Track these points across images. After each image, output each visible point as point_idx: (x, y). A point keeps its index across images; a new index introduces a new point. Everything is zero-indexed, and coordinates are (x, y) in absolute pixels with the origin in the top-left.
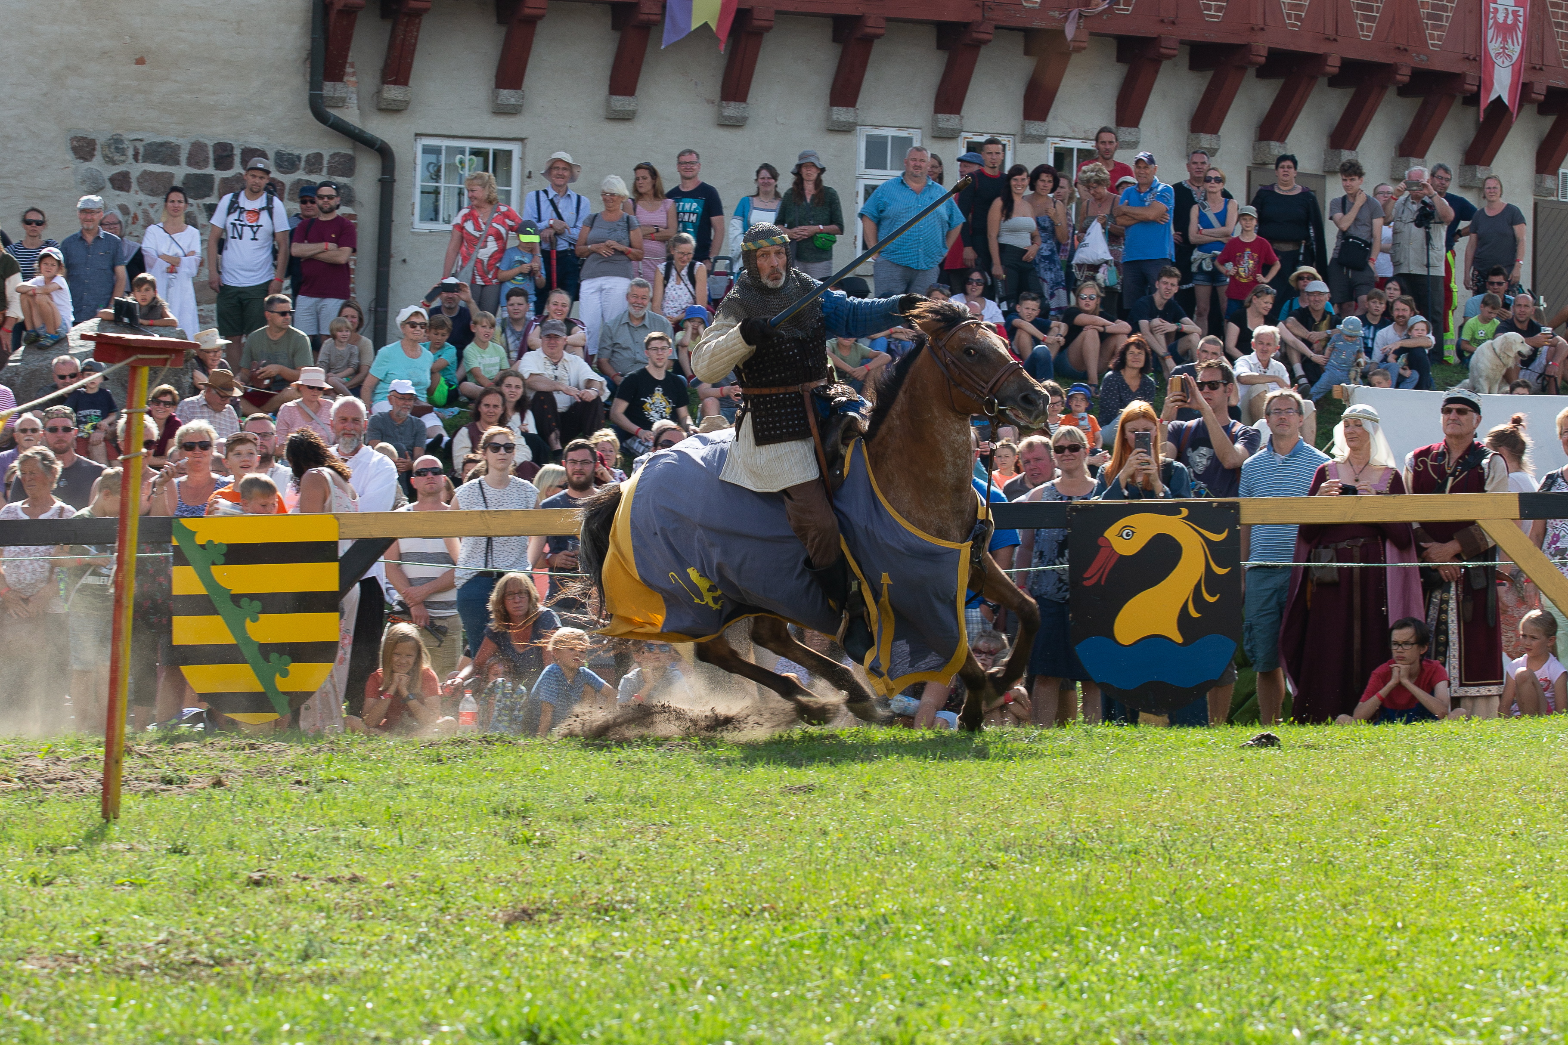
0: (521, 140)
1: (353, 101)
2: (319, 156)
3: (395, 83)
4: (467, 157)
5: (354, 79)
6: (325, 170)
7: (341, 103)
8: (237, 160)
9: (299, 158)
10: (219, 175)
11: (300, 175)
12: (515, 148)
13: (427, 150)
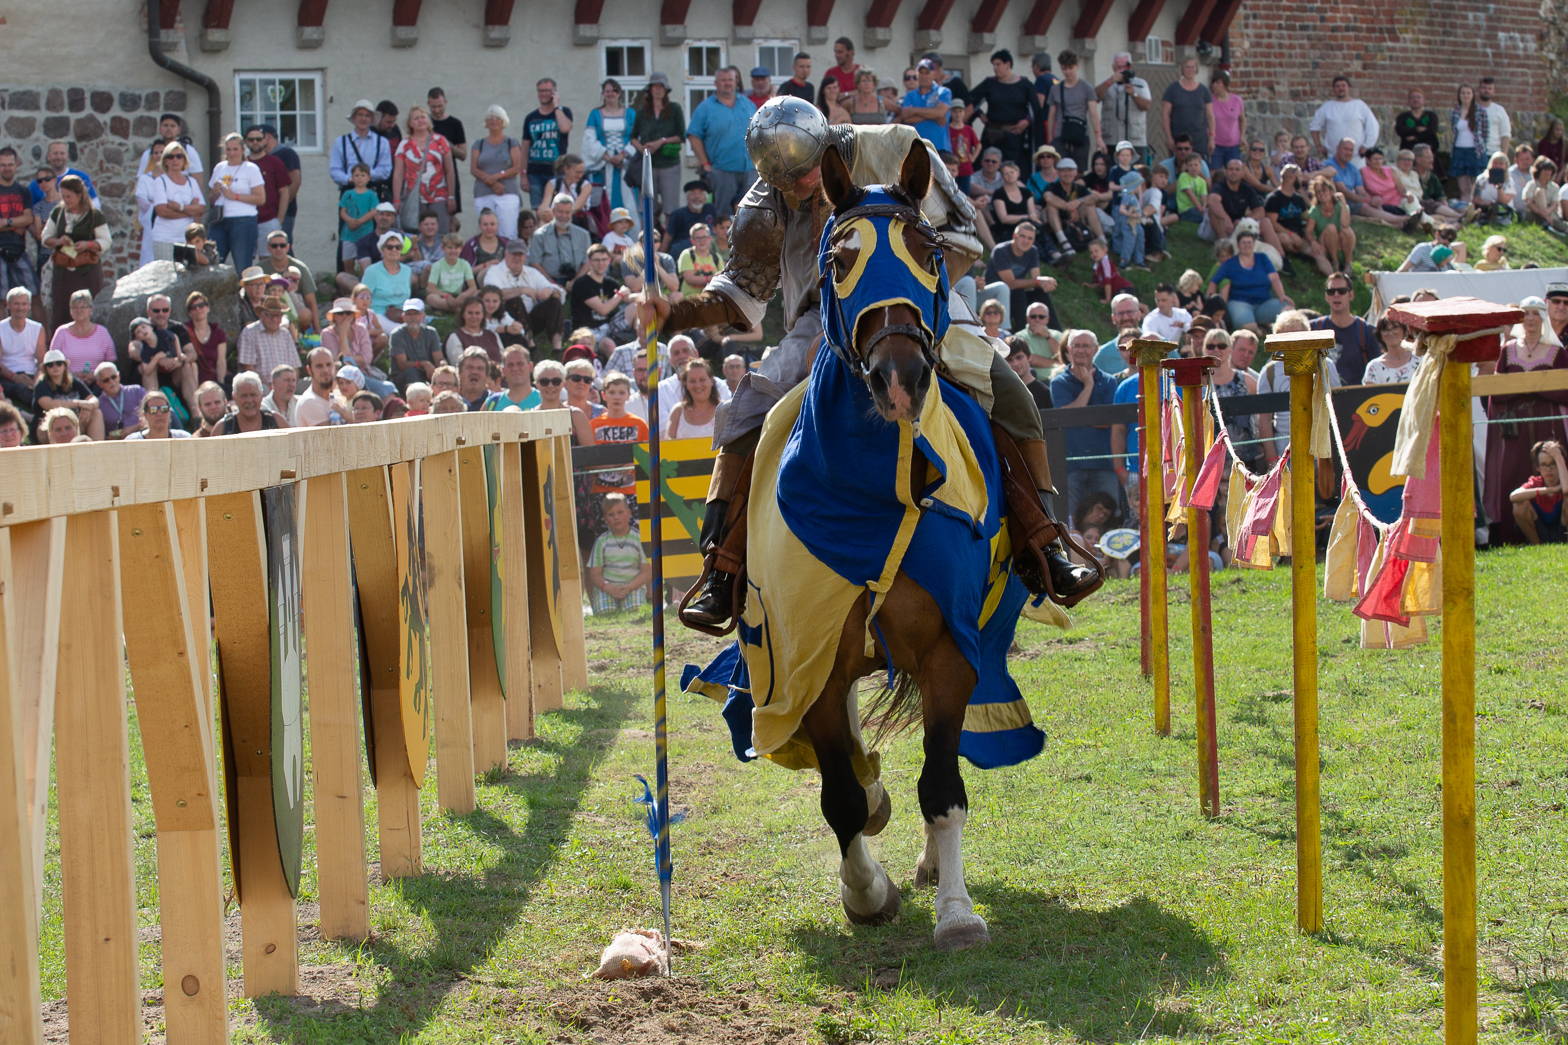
0: (322, 70)
1: (183, 44)
2: (156, 95)
3: (218, 26)
4: (278, 87)
5: (181, 25)
6: (162, 107)
7: (173, 46)
8: (88, 102)
9: (140, 97)
10: (74, 117)
11: (141, 112)
12: (317, 78)
13: (243, 83)
